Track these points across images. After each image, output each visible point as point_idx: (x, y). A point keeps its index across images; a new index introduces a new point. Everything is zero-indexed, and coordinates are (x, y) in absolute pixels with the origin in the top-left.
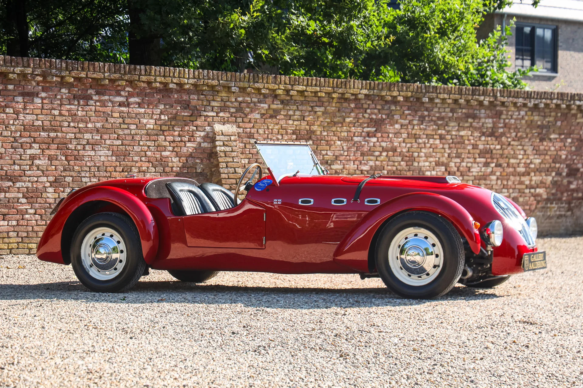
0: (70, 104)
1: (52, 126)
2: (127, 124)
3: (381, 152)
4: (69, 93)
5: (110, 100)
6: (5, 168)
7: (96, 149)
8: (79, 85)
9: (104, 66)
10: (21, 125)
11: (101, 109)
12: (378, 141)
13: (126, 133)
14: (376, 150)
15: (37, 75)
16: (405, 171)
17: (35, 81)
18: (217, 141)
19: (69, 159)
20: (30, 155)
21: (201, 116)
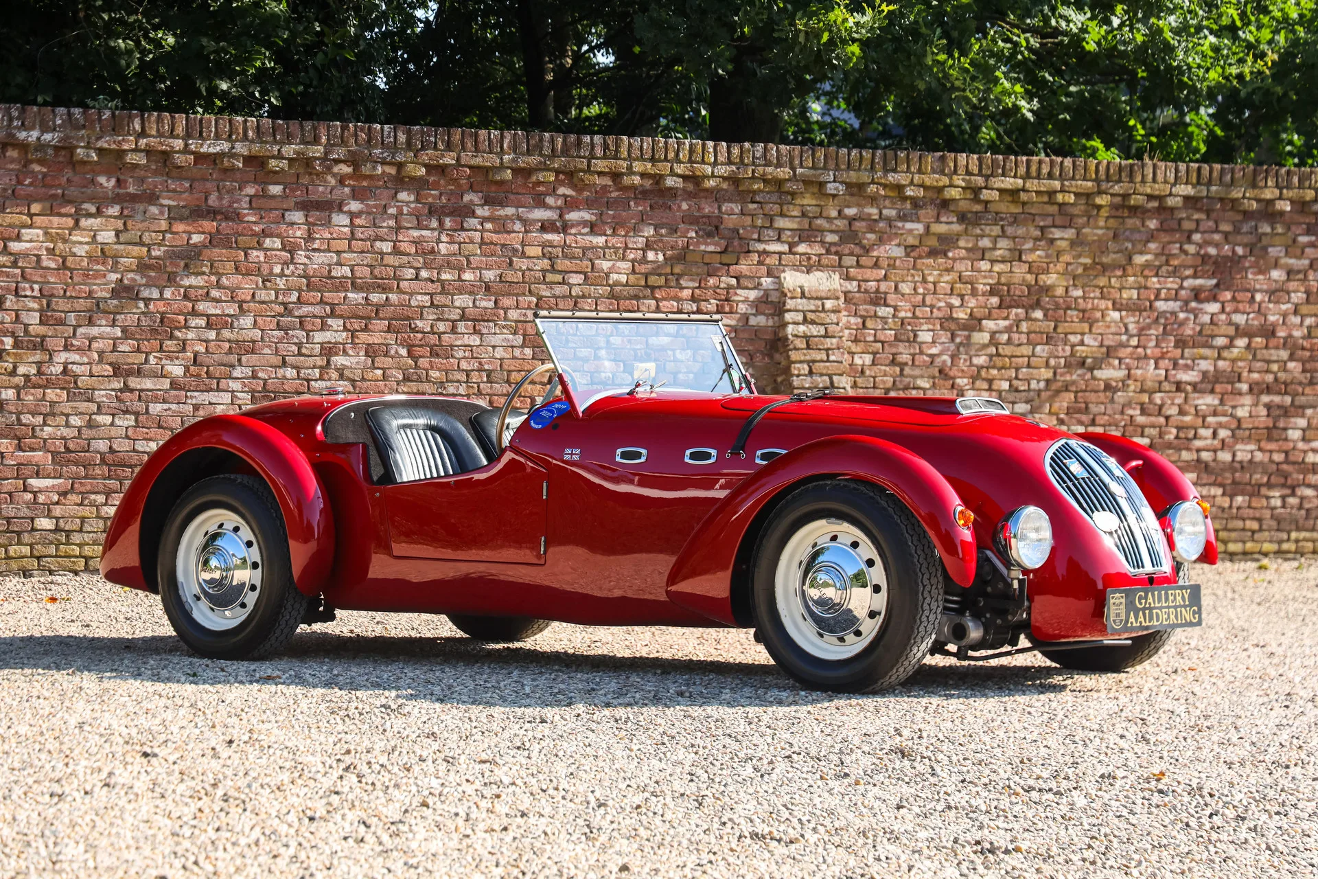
0: (419, 227)
1: (376, 278)
2: (560, 272)
3: (1232, 339)
4: (417, 201)
5: (520, 218)
6: (260, 375)
7: (484, 331)
8: (442, 182)
9: (502, 137)
10: (300, 276)
11: (495, 237)
12: (1223, 310)
13: (557, 293)
14: (1216, 332)
15: (337, 161)
16: (1300, 383)
17: (334, 175)
18: (789, 311)
19: (417, 354)
20: (322, 344)
21: (749, 252)
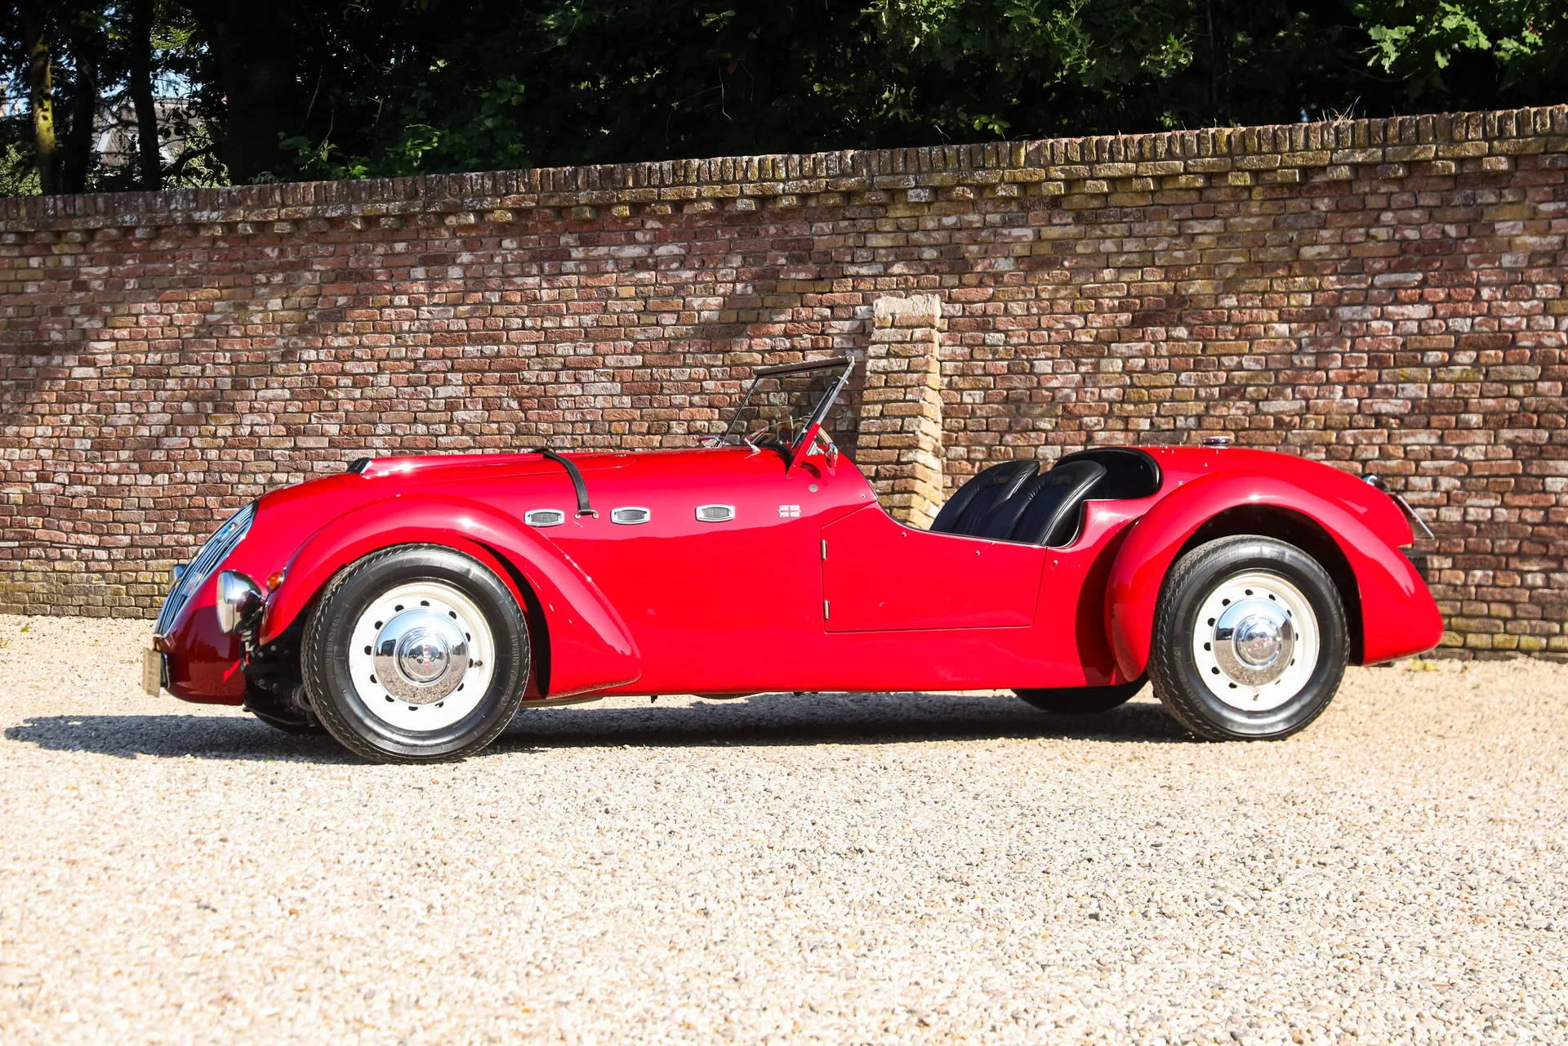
0: (523, 274)
1: (488, 329)
2: (654, 313)
3: (1451, 353)
4: (520, 247)
5: (613, 258)
6: (397, 431)
7: (584, 379)
10: (425, 332)
11: (590, 280)
12: (1435, 316)
13: (651, 336)
19: (526, 406)
20: (446, 399)
